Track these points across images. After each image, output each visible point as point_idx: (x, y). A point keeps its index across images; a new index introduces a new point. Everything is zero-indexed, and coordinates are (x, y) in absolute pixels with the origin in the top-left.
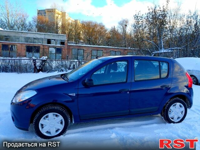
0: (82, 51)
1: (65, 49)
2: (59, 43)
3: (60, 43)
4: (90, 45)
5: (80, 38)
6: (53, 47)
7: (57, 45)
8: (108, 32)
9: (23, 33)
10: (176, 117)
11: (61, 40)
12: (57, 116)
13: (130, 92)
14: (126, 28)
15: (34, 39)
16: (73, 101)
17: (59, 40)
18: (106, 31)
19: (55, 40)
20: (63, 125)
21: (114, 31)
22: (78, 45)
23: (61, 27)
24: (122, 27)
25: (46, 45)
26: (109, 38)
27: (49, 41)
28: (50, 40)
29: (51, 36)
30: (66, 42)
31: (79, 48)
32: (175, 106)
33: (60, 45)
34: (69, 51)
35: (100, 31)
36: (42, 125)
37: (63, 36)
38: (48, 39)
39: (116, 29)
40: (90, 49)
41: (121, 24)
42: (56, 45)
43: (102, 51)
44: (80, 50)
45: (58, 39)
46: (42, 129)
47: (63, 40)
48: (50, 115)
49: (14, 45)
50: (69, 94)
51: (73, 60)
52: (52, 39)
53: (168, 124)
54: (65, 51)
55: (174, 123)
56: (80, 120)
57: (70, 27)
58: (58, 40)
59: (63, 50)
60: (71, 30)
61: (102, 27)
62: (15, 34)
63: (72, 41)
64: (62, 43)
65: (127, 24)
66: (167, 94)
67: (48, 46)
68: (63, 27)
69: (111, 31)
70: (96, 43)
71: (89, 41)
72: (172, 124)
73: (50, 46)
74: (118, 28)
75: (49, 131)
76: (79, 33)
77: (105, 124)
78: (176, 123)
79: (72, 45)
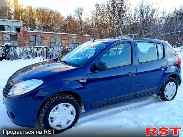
0: (40, 38)
1: (20, 36)
3: (15, 30)
4: (47, 31)
5: (35, 25)
6: (8, 34)
7: (12, 32)
8: (64, 19)
10: (170, 95)
11: (16, 27)
12: (67, 106)
13: (137, 74)
14: (81, 16)
16: (83, 88)
17: (14, 27)
18: (62, 18)
19: (9, 26)
20: (74, 115)
21: (70, 19)
22: (34, 31)
23: (14, 13)
24: (77, 15)
26: (66, 25)
27: (2, 28)
28: (4, 26)
29: (5, 22)
30: (22, 29)
31: (36, 35)
32: (169, 85)
33: (15, 32)
34: (26, 38)
35: (56, 18)
36: (52, 118)
37: (18, 22)
38: (1, 26)
39: (72, 17)
40: (49, 36)
41: (76, 12)
43: (60, 38)
44: (38, 37)
45: (13, 25)
46: (52, 124)
47: (18, 27)
48: (61, 106)
50: (80, 81)
51: (40, 47)
52: (6, 26)
53: (163, 102)
54: (22, 38)
55: (168, 100)
56: (91, 108)
57: (24, 14)
58: (12, 27)
59: (19, 37)
60: (25, 16)
61: (58, 15)
63: (27, 27)
64: (18, 30)
65: (82, 12)
66: (165, 74)
67: (1, 32)
68: (16, 12)
69: (67, 19)
70: (53, 30)
71: (46, 28)
72: (167, 102)
73: (4, 32)
74: (74, 16)
75: (59, 124)
76: (35, 20)
77: (108, 109)
78: (170, 100)
79: (28, 32)
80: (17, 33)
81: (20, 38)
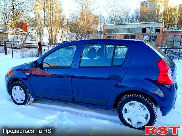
0: (179, 37)
1: (159, 36)
2: (154, 30)
6: (147, 35)
9: (123, 25)
11: (156, 28)
15: (132, 29)
19: (149, 28)
25: (141, 34)
27: (144, 30)
28: (145, 28)
29: (147, 24)
30: (161, 30)
33: (154, 33)
34: (164, 38)
37: (158, 23)
38: (143, 28)
42: (151, 33)
44: (176, 36)
47: (158, 28)
49: (115, 36)
52: (147, 28)
54: (160, 38)
58: (153, 28)
62: (117, 27)
64: (158, 31)
67: (143, 34)
73: (144, 34)
79: (167, 32)
80: (156, 34)
81: (158, 38)
